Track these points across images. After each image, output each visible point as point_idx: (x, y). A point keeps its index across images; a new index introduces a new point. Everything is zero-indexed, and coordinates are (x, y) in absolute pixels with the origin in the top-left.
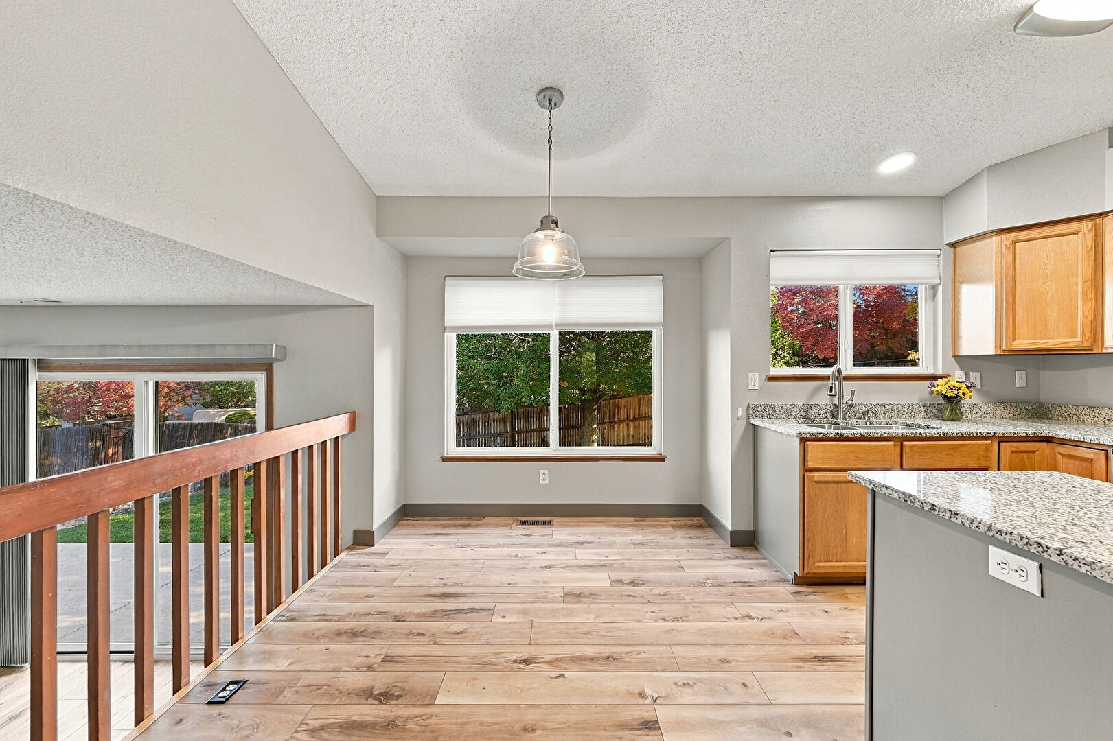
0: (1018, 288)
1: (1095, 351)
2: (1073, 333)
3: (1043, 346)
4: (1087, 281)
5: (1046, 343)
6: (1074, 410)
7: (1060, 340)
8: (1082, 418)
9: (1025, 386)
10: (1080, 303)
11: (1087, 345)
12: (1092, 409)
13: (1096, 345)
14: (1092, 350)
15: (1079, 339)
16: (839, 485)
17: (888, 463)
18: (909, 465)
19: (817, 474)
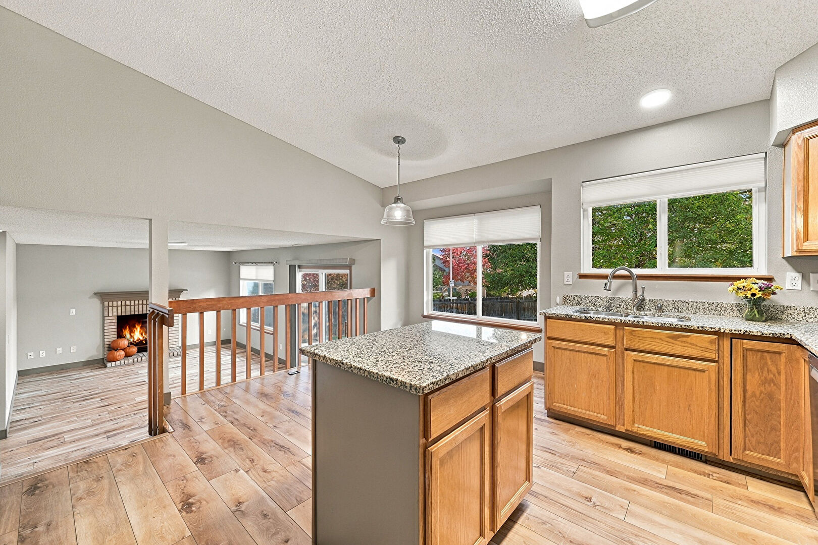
16: (572, 352)
17: (611, 342)
18: (629, 346)
19: (554, 342)
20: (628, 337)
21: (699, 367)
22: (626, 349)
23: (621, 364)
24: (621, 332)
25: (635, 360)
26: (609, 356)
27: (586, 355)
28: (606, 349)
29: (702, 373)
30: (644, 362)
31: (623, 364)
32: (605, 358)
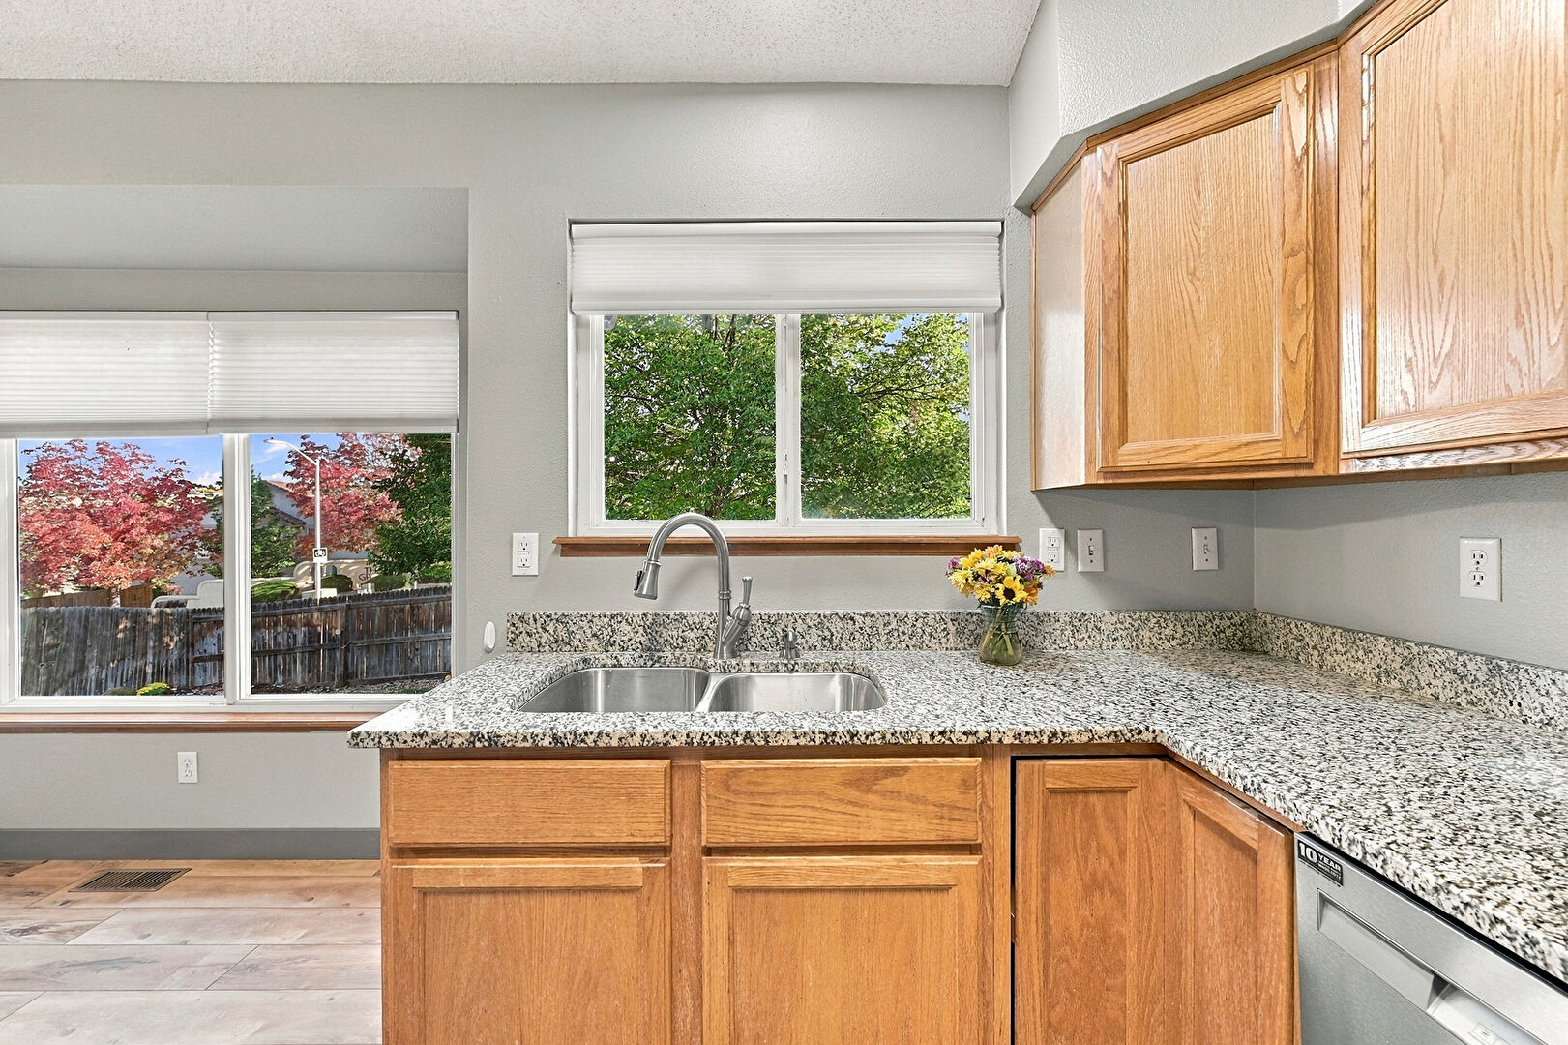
0: (1132, 291)
1: (1319, 471)
2: (1260, 417)
3: (1188, 457)
4: (1293, 253)
5: (1195, 447)
6: (1315, 637)
7: (1228, 439)
8: (1329, 660)
9: (1215, 566)
10: (1277, 322)
11: (1298, 450)
12: (1352, 634)
13: (1322, 452)
14: (1309, 465)
15: (1277, 433)
16: (501, 898)
17: (651, 831)
18: (716, 840)
19: (421, 865)
20: (715, 803)
21: (933, 879)
22: (709, 851)
23: (691, 912)
24: (690, 781)
25: (738, 890)
26: (645, 892)
27: (558, 900)
28: (636, 864)
29: (939, 897)
30: (768, 890)
31: (699, 915)
32: (629, 900)
